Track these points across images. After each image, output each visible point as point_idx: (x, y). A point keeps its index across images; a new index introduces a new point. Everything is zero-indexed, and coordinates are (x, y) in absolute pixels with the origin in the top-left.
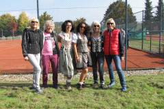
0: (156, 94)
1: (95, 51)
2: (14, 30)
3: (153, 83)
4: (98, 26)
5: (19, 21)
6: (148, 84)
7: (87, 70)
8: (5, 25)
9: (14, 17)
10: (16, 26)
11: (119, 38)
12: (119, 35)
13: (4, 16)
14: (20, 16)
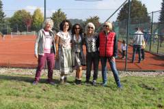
0: (141, 94)
1: (89, 51)
2: (29, 26)
3: (144, 85)
4: (92, 28)
5: (34, 17)
6: (139, 85)
7: (81, 68)
8: (20, 20)
9: (29, 13)
10: (30, 22)
11: (115, 41)
12: (115, 37)
13: (20, 11)
14: (35, 12)
